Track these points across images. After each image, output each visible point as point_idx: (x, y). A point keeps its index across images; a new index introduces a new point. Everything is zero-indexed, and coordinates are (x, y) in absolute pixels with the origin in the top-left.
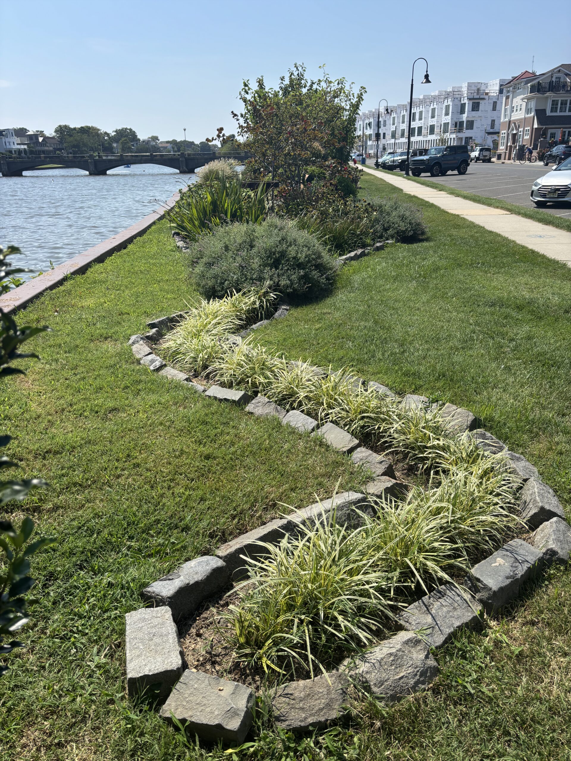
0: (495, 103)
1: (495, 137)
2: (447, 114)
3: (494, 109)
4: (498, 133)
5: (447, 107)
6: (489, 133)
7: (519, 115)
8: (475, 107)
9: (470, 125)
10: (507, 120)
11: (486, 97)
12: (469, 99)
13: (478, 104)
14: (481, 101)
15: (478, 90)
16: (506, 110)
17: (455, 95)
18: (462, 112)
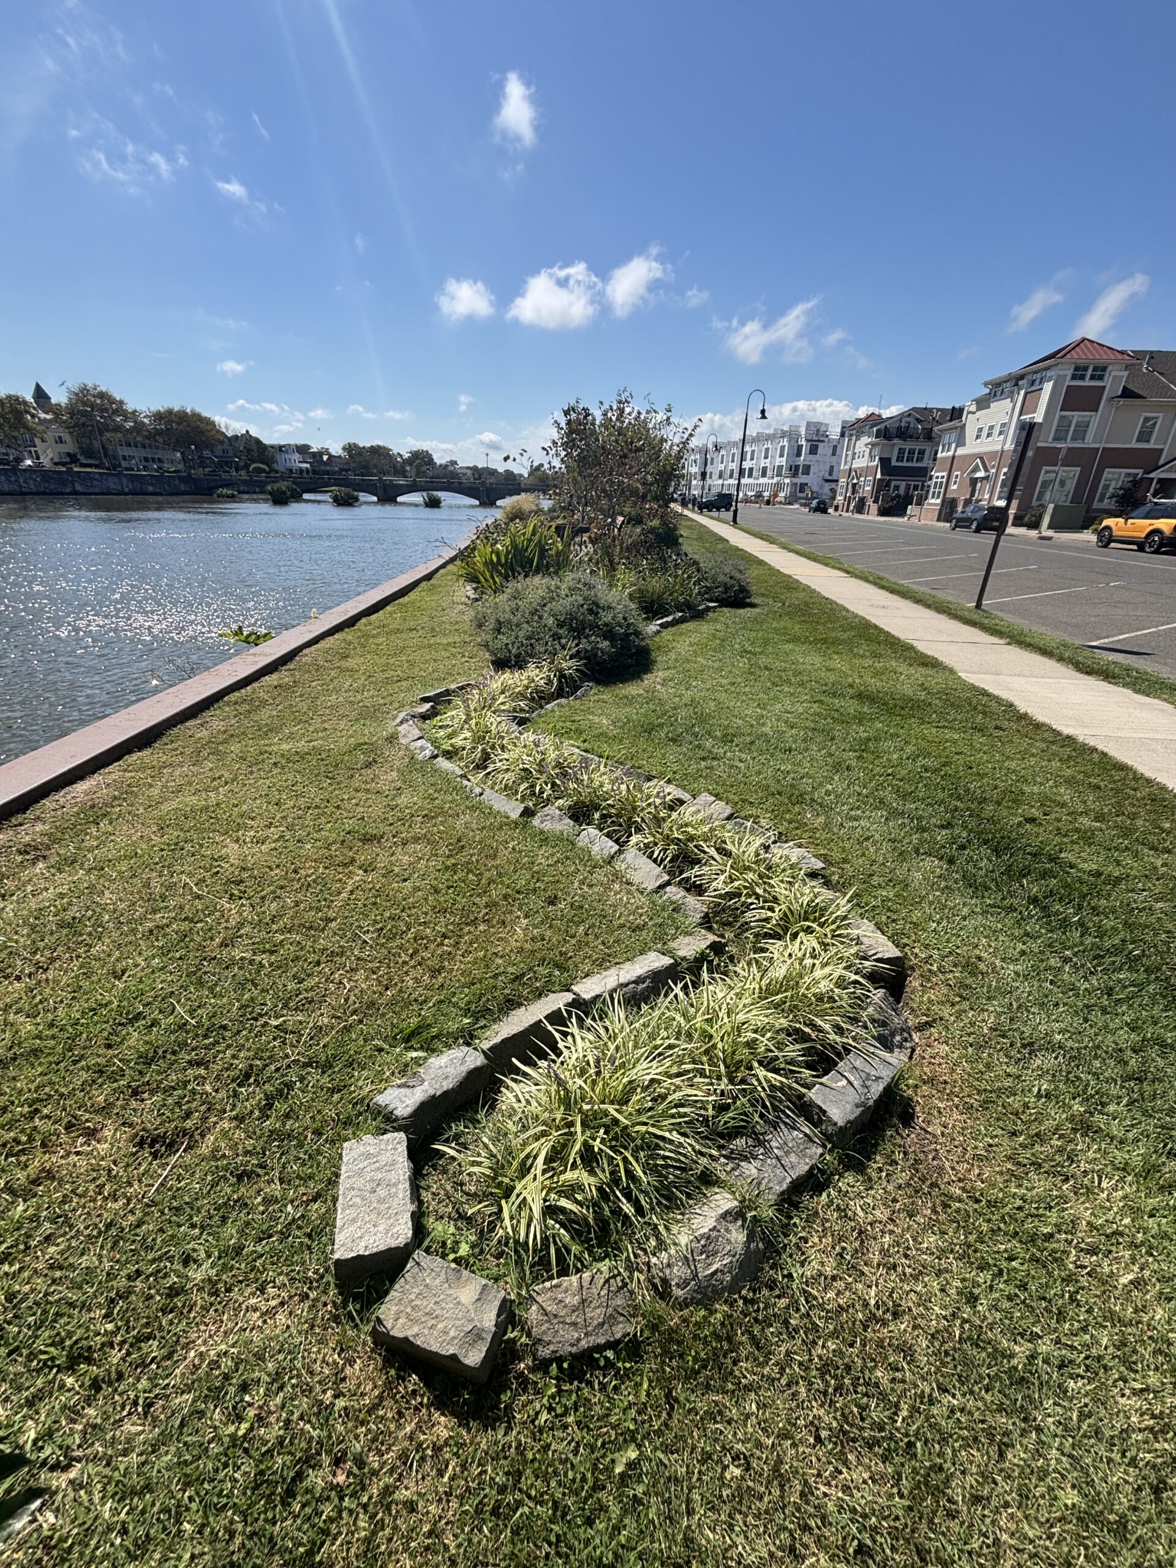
0: (835, 447)
1: (833, 485)
2: (781, 456)
3: (834, 454)
4: (837, 481)
5: (783, 448)
6: (827, 481)
7: (860, 463)
8: (813, 450)
9: (807, 470)
10: (847, 467)
11: (826, 440)
12: (808, 440)
13: (817, 446)
14: (820, 444)
15: (818, 430)
16: (847, 455)
17: (791, 435)
18: (799, 454)
